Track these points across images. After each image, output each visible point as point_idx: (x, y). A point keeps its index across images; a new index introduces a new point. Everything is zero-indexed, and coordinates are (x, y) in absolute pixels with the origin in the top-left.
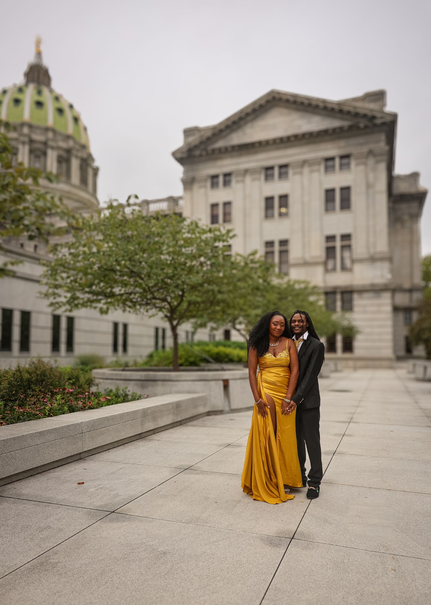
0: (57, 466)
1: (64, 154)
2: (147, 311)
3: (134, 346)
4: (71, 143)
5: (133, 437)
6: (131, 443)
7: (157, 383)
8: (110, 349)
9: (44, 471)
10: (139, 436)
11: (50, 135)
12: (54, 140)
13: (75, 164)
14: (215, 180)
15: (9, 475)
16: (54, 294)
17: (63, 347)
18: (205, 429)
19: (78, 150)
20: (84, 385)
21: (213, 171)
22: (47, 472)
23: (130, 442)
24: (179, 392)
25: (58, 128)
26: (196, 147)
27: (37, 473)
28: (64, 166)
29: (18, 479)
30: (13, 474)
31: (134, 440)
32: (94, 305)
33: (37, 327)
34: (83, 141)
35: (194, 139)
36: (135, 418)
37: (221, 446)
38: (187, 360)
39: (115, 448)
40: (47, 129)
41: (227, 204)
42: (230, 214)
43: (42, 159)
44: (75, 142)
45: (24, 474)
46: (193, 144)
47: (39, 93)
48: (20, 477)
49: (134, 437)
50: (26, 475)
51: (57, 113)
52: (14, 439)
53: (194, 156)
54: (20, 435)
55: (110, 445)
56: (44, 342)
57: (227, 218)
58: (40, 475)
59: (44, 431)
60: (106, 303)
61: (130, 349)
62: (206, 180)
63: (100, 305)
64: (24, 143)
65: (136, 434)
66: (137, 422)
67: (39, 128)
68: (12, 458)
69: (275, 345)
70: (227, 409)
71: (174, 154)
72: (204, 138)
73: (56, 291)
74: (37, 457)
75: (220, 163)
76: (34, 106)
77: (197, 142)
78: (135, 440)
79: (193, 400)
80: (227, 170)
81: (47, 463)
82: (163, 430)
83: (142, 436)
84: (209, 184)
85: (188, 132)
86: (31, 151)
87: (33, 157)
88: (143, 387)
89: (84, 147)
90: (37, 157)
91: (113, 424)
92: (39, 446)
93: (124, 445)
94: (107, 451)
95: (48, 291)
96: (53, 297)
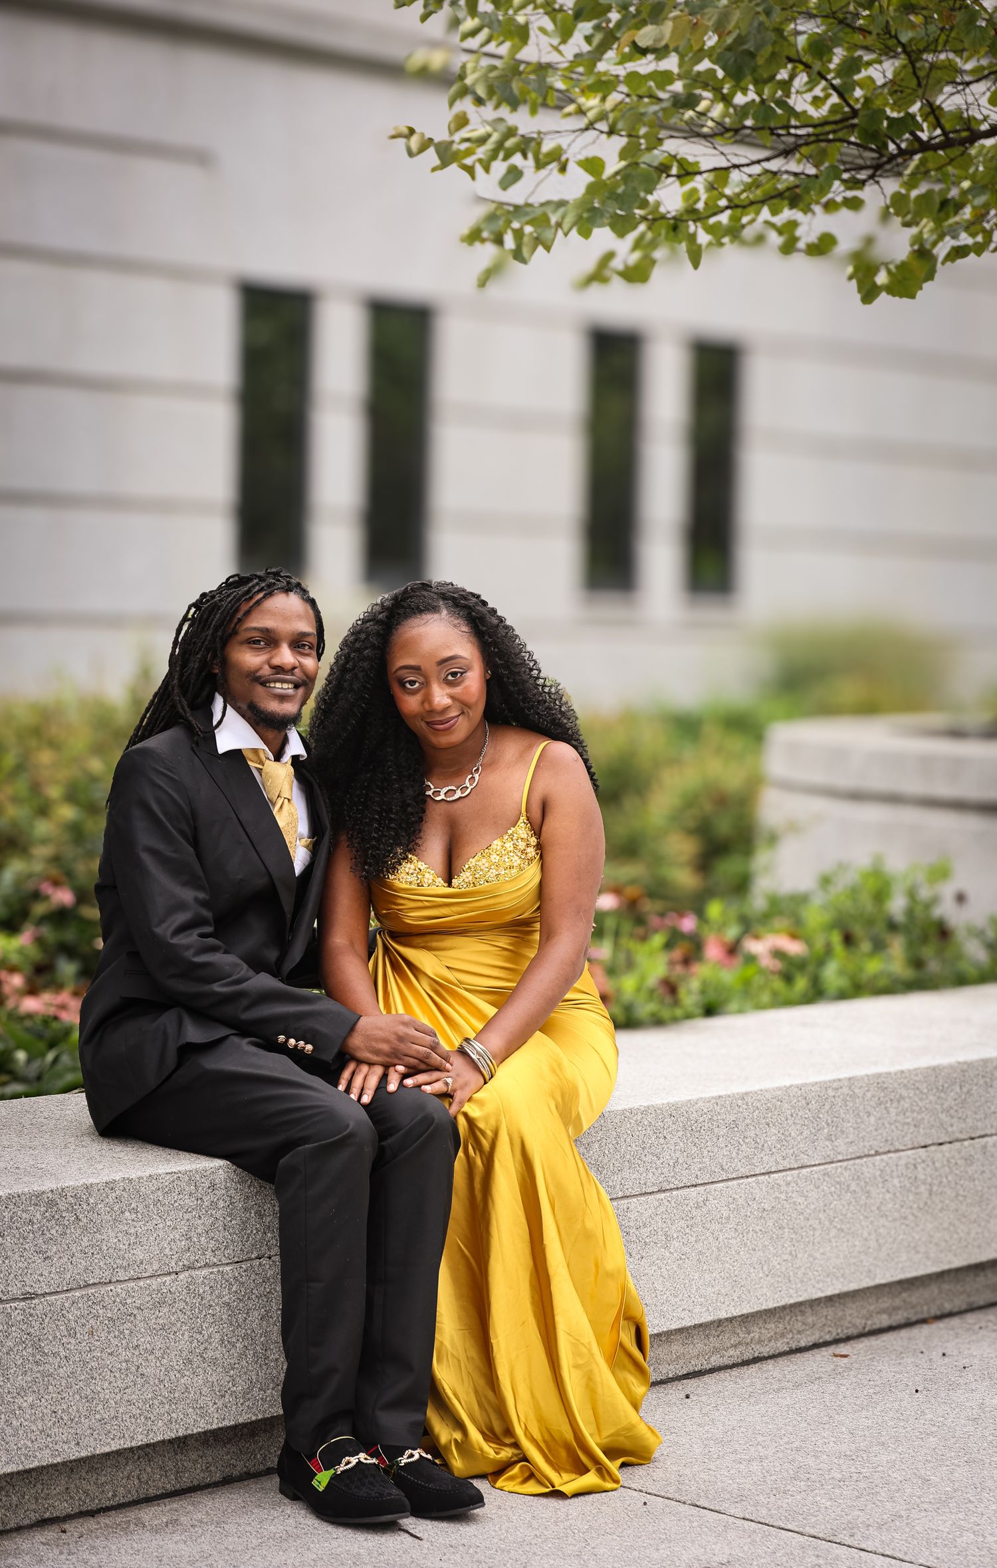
0: (218, 1477)
5: (934, 1286)
6: (915, 1332)
9: (93, 1506)
16: (507, 144)
22: (119, 1517)
23: (908, 1325)
27: (34, 1517)
31: (948, 1307)
32: (812, 224)
36: (956, 1129)
39: (754, 1368)
49: (946, 1287)
55: (714, 1342)
58: (50, 1534)
60: (902, 210)
65: (958, 1262)
66: (969, 1160)
69: (458, 794)
73: (524, 122)
74: (21, 1392)
78: (950, 1315)
81: (115, 1446)
91: (744, 1171)
92: (39, 1305)
93: (842, 1349)
94: (679, 1385)
95: (462, 121)
96: (499, 168)
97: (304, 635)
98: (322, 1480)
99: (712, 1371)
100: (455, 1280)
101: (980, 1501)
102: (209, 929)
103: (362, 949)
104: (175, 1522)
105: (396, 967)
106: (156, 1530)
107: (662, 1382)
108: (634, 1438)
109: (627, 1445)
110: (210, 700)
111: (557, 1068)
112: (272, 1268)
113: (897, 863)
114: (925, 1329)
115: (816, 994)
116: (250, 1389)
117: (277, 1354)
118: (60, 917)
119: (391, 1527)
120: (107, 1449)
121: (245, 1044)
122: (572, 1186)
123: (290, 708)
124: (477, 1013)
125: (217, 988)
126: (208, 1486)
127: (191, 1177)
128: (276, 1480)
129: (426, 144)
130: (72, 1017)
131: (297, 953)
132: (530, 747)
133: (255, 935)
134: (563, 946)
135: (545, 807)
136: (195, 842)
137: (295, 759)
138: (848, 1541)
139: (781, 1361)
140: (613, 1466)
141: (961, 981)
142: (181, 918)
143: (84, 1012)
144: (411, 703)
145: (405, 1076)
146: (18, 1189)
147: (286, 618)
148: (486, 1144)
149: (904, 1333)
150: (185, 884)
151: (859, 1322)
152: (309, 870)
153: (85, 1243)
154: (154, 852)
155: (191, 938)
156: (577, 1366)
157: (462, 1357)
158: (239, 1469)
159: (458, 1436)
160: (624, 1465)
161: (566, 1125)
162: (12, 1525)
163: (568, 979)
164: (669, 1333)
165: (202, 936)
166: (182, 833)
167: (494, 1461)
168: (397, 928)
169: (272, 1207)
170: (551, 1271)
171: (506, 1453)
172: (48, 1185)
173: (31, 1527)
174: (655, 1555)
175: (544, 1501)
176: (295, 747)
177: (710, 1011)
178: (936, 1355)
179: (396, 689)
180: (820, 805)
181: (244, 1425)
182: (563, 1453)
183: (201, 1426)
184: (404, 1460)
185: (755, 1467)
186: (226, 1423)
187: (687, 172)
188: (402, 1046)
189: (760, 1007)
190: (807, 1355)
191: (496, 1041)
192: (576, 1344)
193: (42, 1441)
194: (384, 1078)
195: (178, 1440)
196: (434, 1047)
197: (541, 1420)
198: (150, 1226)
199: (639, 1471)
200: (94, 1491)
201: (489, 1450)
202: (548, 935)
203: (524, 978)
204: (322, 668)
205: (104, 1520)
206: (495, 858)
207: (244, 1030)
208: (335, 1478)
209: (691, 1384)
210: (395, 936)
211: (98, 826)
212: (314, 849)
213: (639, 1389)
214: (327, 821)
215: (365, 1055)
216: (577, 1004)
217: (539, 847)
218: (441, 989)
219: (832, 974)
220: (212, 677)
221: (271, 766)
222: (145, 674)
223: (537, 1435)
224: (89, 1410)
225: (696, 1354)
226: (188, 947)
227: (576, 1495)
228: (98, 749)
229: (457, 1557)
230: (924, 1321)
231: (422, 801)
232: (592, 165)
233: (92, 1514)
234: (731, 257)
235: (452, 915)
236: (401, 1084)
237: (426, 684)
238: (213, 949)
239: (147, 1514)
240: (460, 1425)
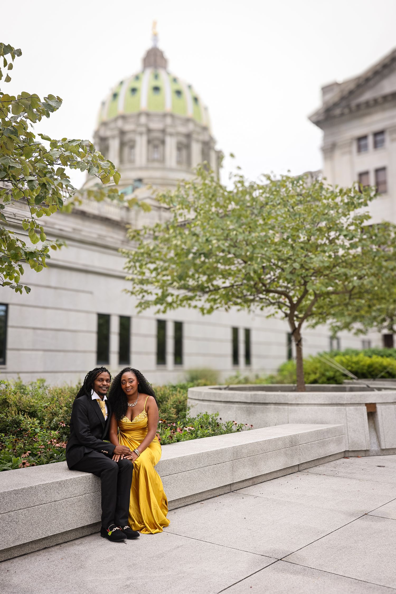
0: (90, 533)
1: (184, 140)
2: (262, 309)
3: (259, 356)
4: (191, 127)
5: (218, 490)
6: (215, 498)
7: (268, 406)
8: (229, 360)
9: (67, 541)
10: (228, 488)
11: (169, 120)
12: (173, 126)
13: (196, 148)
14: (363, 143)
15: (5, 547)
16: (142, 291)
17: (170, 358)
18: (335, 480)
19: (198, 133)
20: (170, 408)
21: (359, 132)
22: (71, 543)
23: (214, 497)
24: (300, 421)
25: (178, 113)
26: (336, 105)
27: (55, 544)
28: (184, 152)
29: (22, 554)
30: (12, 546)
31: (221, 493)
32: (193, 303)
33: (138, 335)
34: (204, 123)
35: (333, 96)
36: (221, 461)
37: (352, 515)
38: (323, 375)
39: (187, 507)
40: (165, 115)
41: (380, 171)
42: (385, 182)
43: (161, 148)
44: (196, 124)
45: (34, 546)
46: (331, 102)
47: (156, 77)
48: (26, 550)
49: (220, 490)
50: (36, 547)
51: (175, 96)
52: (16, 492)
53: (334, 117)
54: (26, 487)
55: (180, 502)
56: (147, 353)
57: (381, 188)
58: (58, 547)
59: (67, 480)
60: (208, 300)
61: (254, 360)
62: (350, 144)
63: (200, 304)
64: (141, 134)
65: (222, 485)
66: (223, 466)
67: (156, 115)
68: (11, 521)
69: (133, 405)
70: (375, 448)
71: (310, 118)
72: (346, 92)
73: (145, 287)
74: (54, 519)
75: (368, 120)
76: (151, 92)
77: (336, 99)
78: (221, 495)
79: (318, 433)
80: (378, 127)
81: (71, 529)
82: (269, 478)
83: (233, 488)
84: (354, 148)
85: (326, 89)
86: (149, 142)
87: (151, 147)
88: (249, 412)
89: (205, 129)
90: (156, 147)
91: (184, 470)
92: (57, 503)
93: (202, 502)
94: (173, 511)
95: (134, 288)
96: (141, 295)
97: (108, 379)
98: (110, 533)
99: (179, 508)
100: (133, 493)
101: (227, 531)
102: (89, 432)
103: (116, 433)
104: (81, 543)
105: (122, 436)
106: (78, 545)
107: (170, 510)
108: (166, 522)
109: (164, 523)
110: (91, 390)
111: (151, 454)
112: (100, 493)
113: (210, 413)
114: (217, 498)
115: (196, 437)
116: (96, 516)
117: (101, 509)
118: (63, 428)
119: (123, 541)
120: (69, 530)
121: (95, 452)
122: (154, 475)
123: (105, 392)
124: (137, 444)
125: (91, 442)
126: (88, 535)
127: (85, 477)
128: (100, 534)
129: (129, 291)
130: (65, 447)
131: (105, 435)
132: (146, 397)
133: (97, 432)
134: (152, 433)
135: (148, 408)
136: (88, 416)
137: (105, 400)
138: (204, 540)
139: (192, 505)
140: (161, 527)
141: (221, 434)
142: (85, 430)
143: (67, 446)
144: (123, 387)
145: (124, 456)
146: (54, 481)
147: (105, 376)
148: (138, 468)
149: (213, 499)
150: (85, 424)
151: (205, 497)
152: (107, 419)
153: (66, 490)
154: (80, 418)
155: (86, 434)
156: (154, 509)
157: (134, 508)
158: (94, 531)
159: (133, 523)
160: (163, 527)
161: (152, 464)
162: (51, 546)
163: (153, 438)
164: (172, 501)
165: (88, 433)
166: (85, 414)
167: (140, 527)
168: (122, 430)
169: (100, 482)
170: (150, 491)
171: (142, 526)
172: (59, 480)
173: (55, 546)
174: (169, 545)
175: (149, 535)
176: (105, 398)
177: (178, 441)
178: (219, 503)
179: (122, 384)
180: (197, 402)
181: (95, 523)
182: (153, 525)
183: (87, 524)
184: (125, 528)
185: (187, 526)
186: (91, 523)
187: (172, 295)
188: (124, 451)
189: (187, 440)
190: (196, 504)
191: (140, 449)
192: (154, 505)
193: (57, 529)
194: (120, 457)
195: (83, 527)
196: (129, 451)
197: (149, 519)
198: (78, 486)
199: (166, 528)
200: (66, 538)
201: (139, 525)
202: (149, 430)
203: (145, 437)
204: (110, 384)
205: (68, 543)
206: (140, 417)
207: (95, 449)
208: (112, 532)
209: (176, 510)
210: (123, 431)
211: (70, 412)
212: (108, 416)
213: (166, 512)
214: (110, 410)
215: (117, 453)
216: (155, 442)
217: (147, 415)
218: (130, 440)
219: (199, 433)
220: (91, 386)
221: (101, 402)
222: (79, 384)
223: (148, 522)
224: (66, 522)
225: (177, 505)
226: (85, 435)
227: (155, 533)
228: (70, 397)
229: (133, 547)
230: (217, 496)
231: (127, 407)
232: (157, 294)
233: (66, 542)
234: (180, 309)
235: (132, 427)
236: (123, 458)
237: (126, 383)
238: (90, 435)
239: (77, 542)
240: (134, 521)
